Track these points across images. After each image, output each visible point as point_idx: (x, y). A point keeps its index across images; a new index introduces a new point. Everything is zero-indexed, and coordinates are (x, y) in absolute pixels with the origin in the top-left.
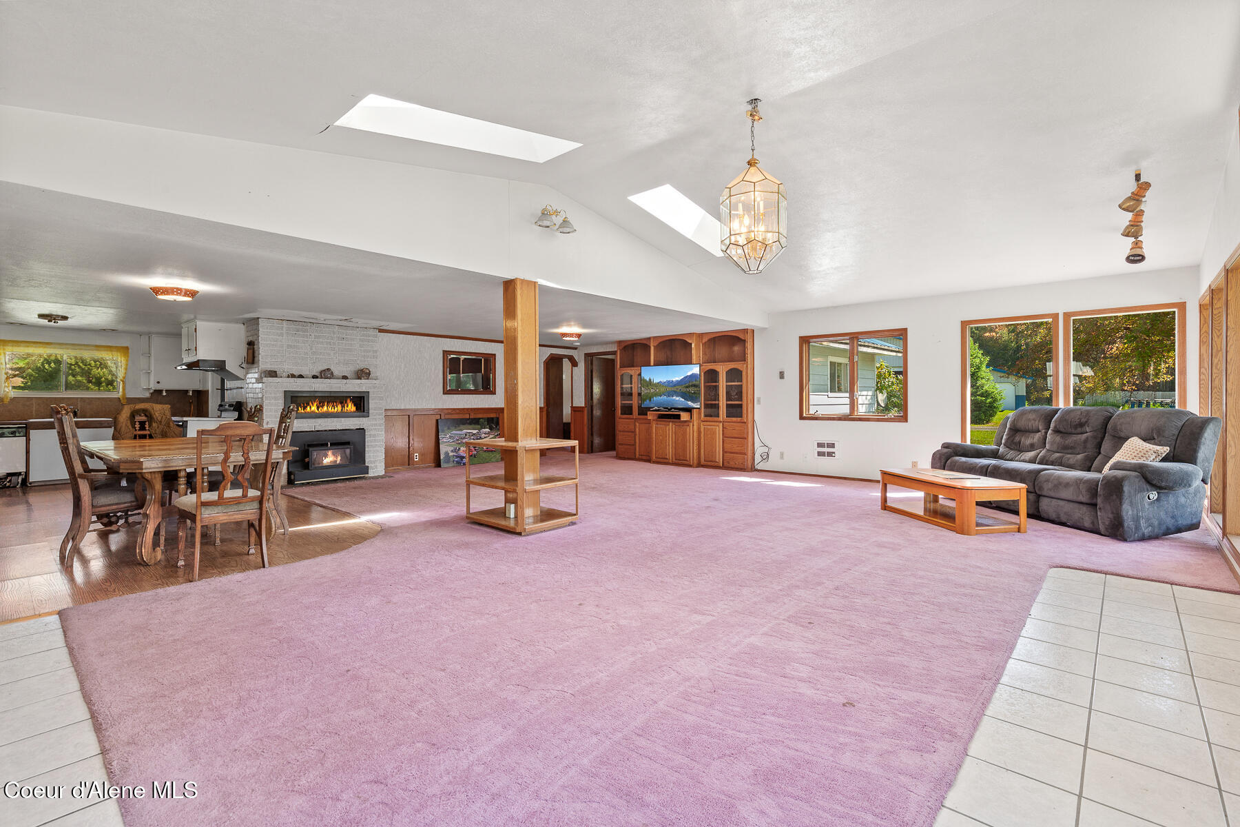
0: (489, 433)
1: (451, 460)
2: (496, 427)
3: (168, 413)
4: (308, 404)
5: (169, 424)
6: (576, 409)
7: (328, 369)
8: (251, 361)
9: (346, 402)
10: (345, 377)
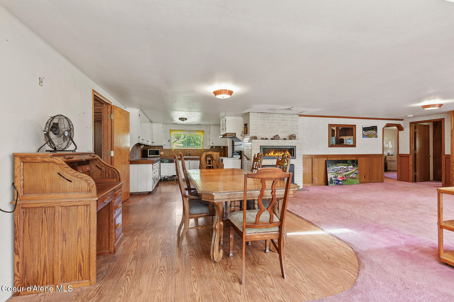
0: (352, 168)
1: (334, 182)
2: (356, 165)
3: (219, 156)
4: (270, 152)
5: (219, 162)
6: (401, 156)
7: (277, 135)
8: (245, 132)
9: (286, 151)
10: (285, 139)
